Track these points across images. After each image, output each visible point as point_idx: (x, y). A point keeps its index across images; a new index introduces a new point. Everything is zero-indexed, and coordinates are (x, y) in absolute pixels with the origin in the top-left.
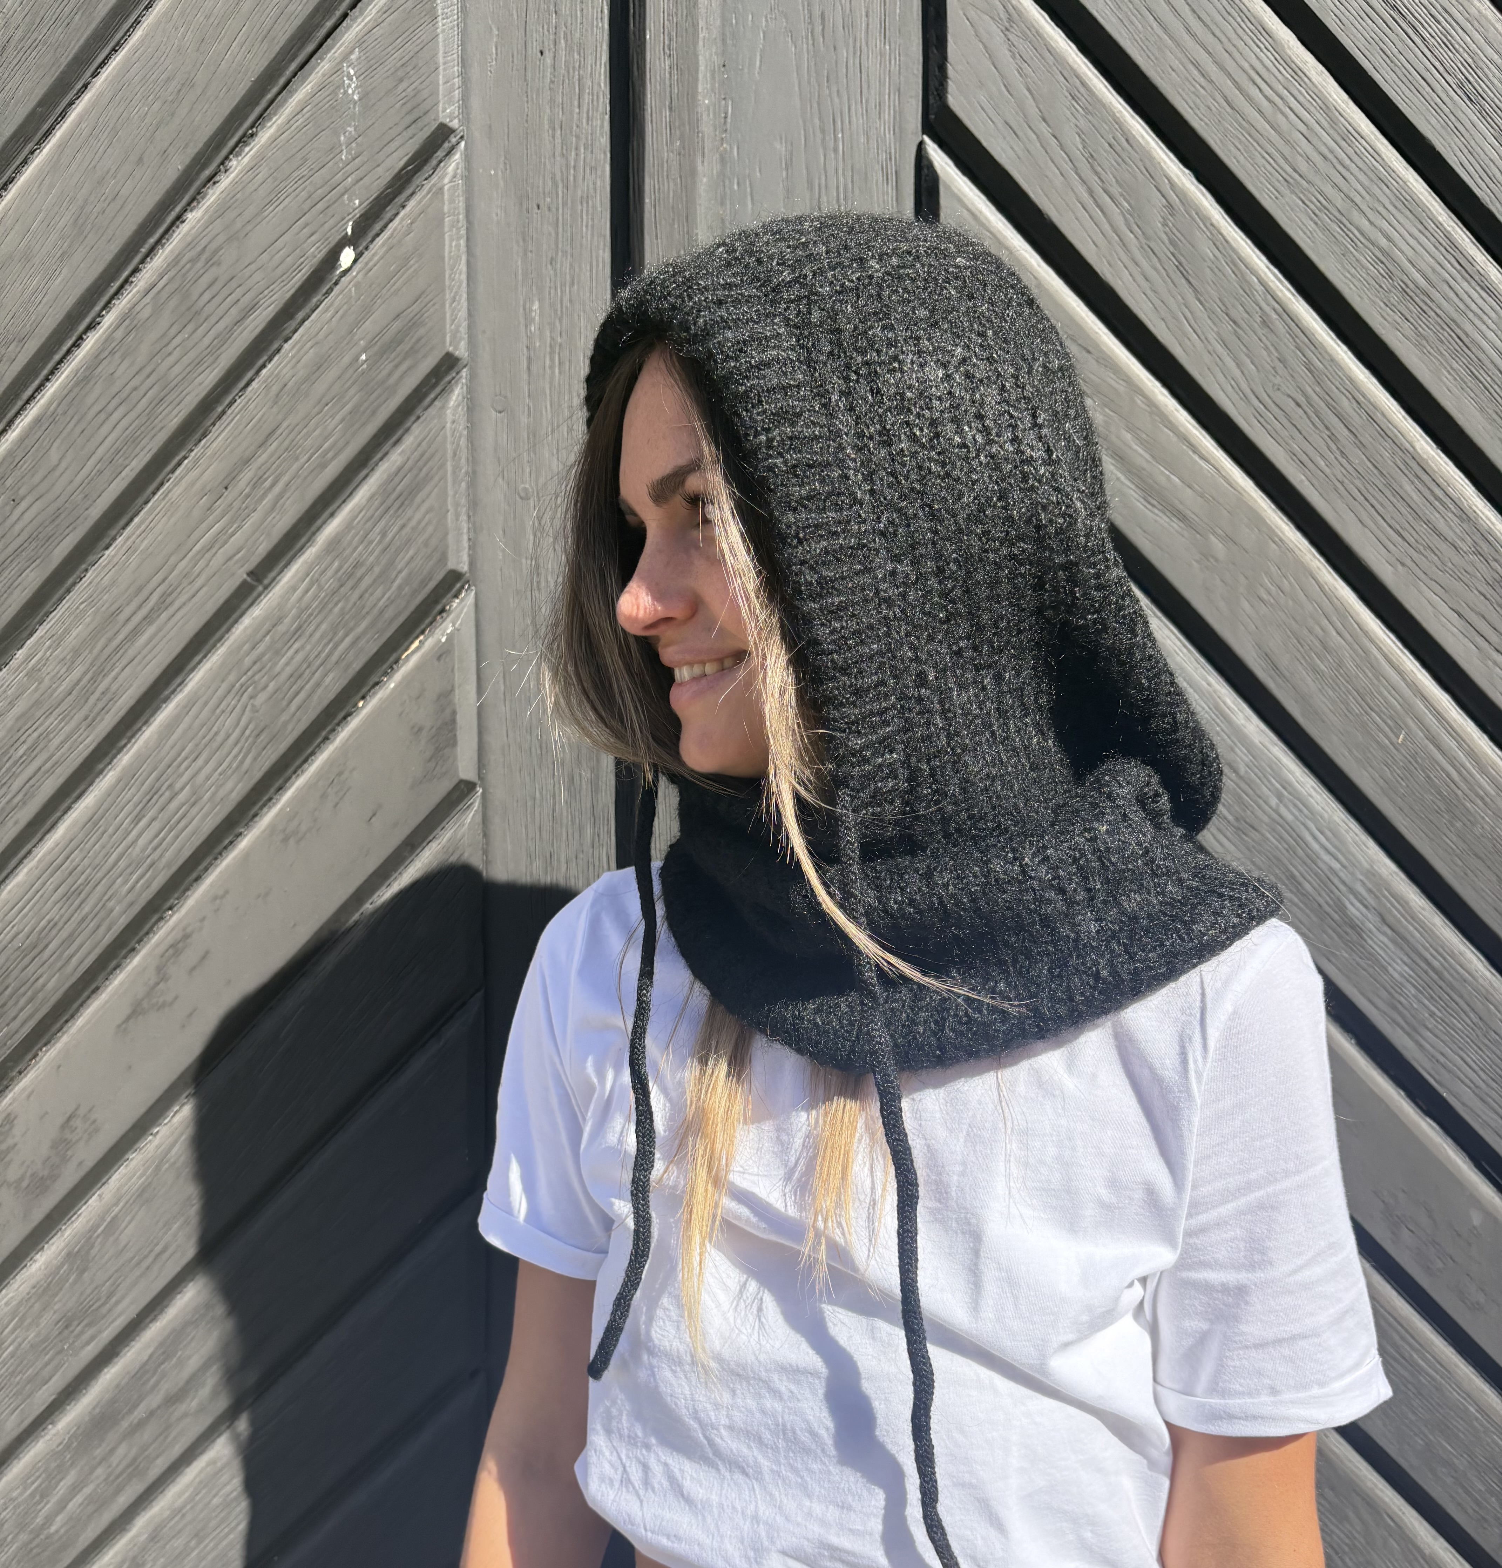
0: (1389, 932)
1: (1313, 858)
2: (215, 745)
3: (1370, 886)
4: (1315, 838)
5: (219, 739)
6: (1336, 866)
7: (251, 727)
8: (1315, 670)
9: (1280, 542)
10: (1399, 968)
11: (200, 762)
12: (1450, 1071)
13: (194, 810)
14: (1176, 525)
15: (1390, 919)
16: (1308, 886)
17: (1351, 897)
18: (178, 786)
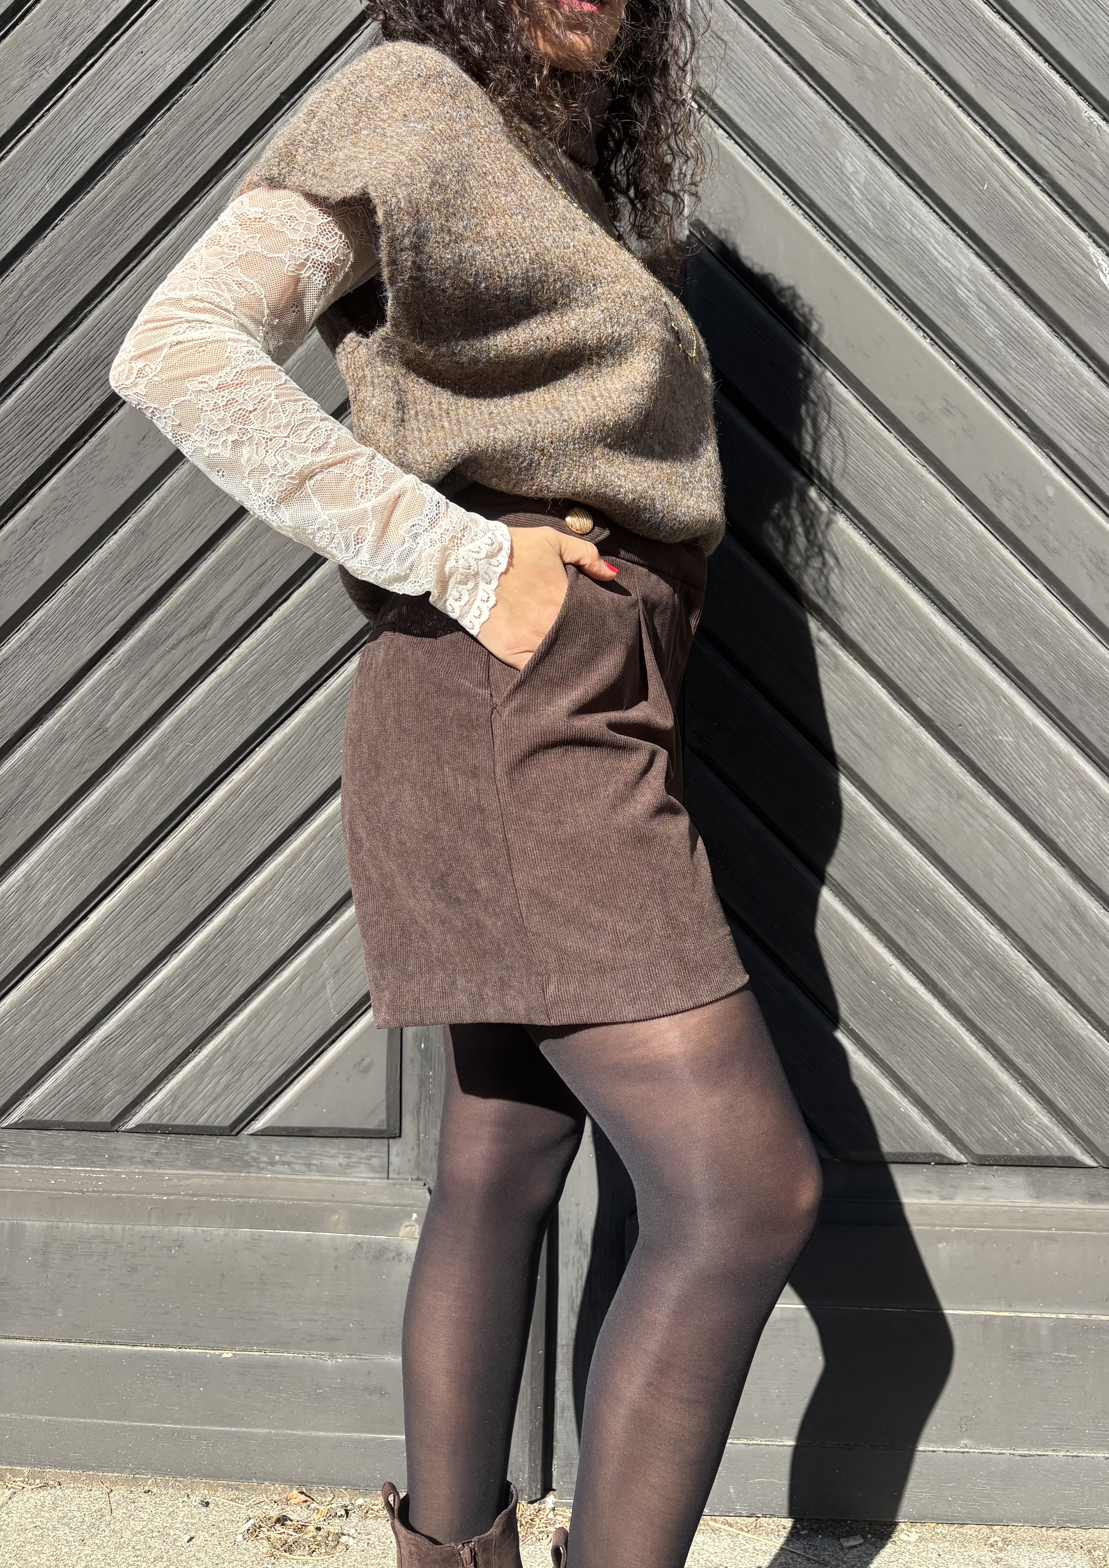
0: (985, 307)
1: (935, 261)
3: (970, 278)
4: (935, 248)
6: (950, 266)
8: (931, 146)
9: (907, 70)
10: (991, 330)
12: (1026, 395)
14: (843, 59)
15: (985, 299)
16: (931, 278)
17: (960, 285)
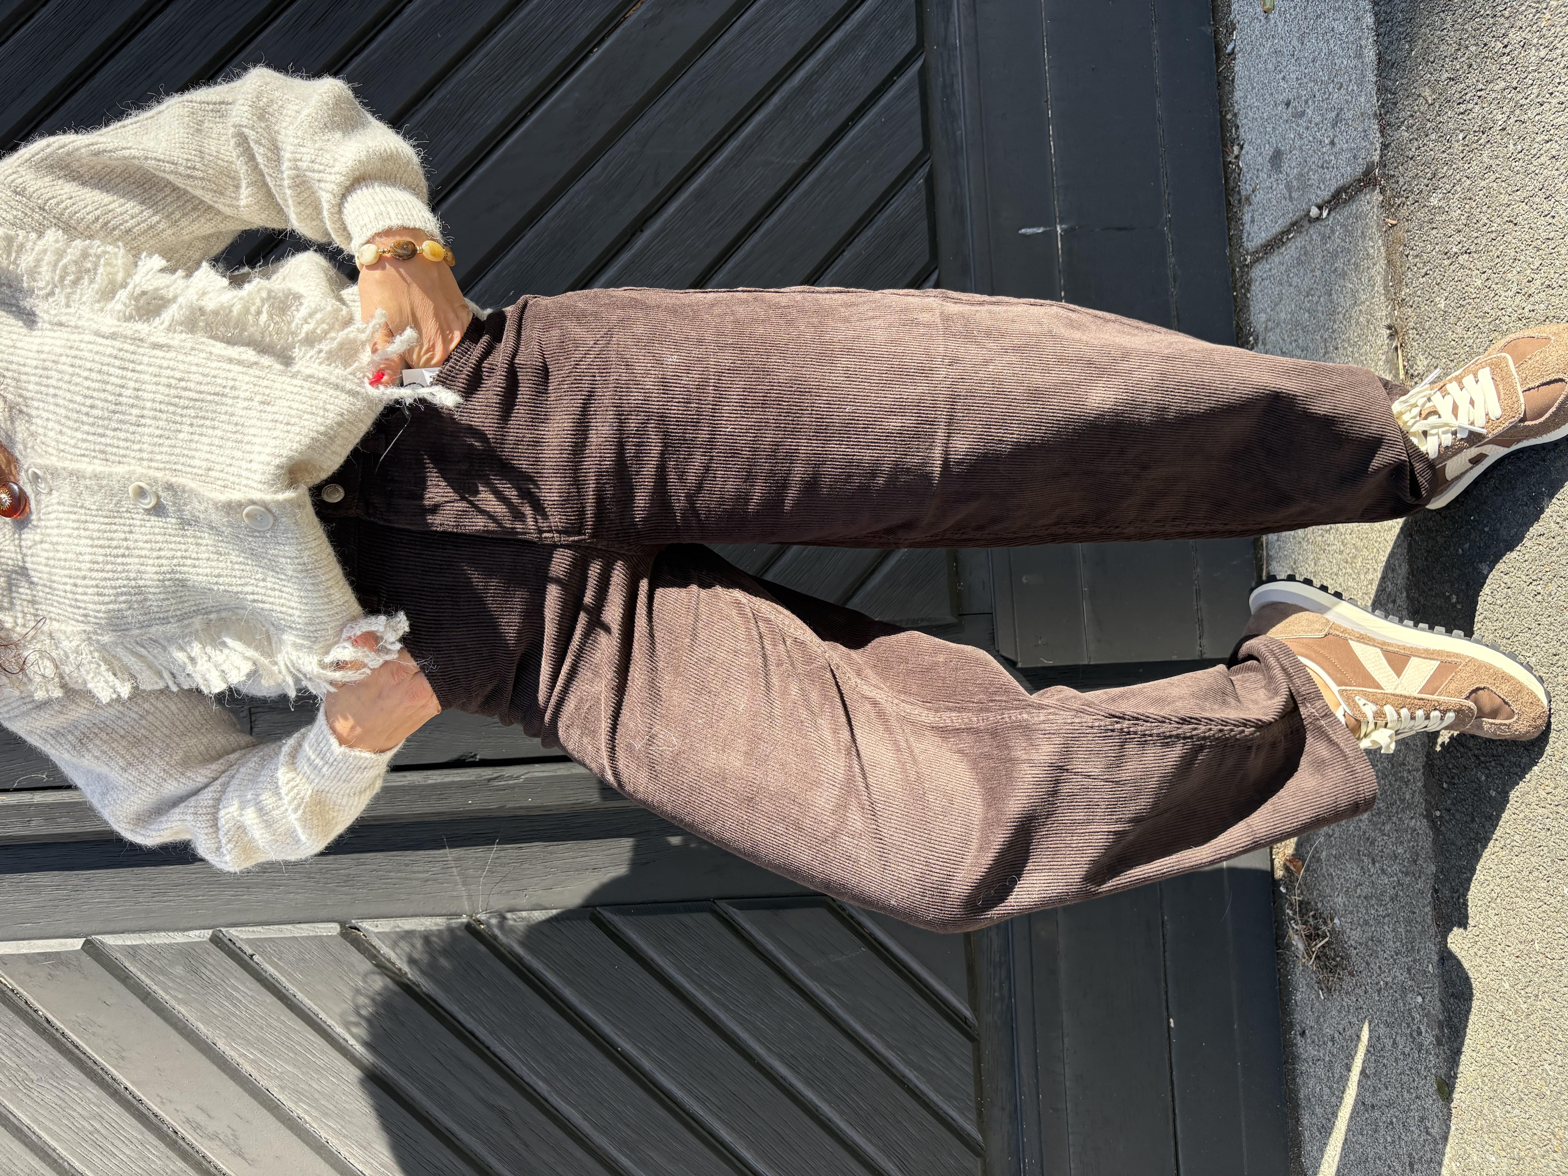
2: (63, 1105)
5: (59, 1102)
7: (51, 1081)
11: (74, 1114)
13: (106, 1117)
18: (90, 1128)
